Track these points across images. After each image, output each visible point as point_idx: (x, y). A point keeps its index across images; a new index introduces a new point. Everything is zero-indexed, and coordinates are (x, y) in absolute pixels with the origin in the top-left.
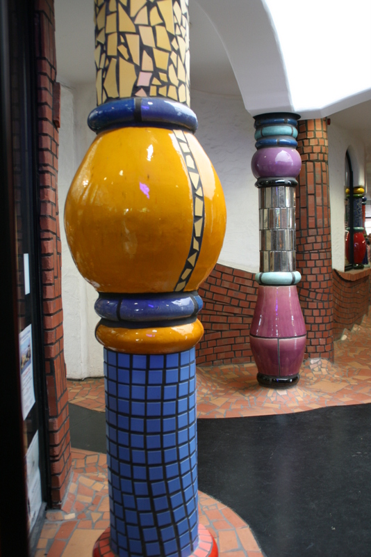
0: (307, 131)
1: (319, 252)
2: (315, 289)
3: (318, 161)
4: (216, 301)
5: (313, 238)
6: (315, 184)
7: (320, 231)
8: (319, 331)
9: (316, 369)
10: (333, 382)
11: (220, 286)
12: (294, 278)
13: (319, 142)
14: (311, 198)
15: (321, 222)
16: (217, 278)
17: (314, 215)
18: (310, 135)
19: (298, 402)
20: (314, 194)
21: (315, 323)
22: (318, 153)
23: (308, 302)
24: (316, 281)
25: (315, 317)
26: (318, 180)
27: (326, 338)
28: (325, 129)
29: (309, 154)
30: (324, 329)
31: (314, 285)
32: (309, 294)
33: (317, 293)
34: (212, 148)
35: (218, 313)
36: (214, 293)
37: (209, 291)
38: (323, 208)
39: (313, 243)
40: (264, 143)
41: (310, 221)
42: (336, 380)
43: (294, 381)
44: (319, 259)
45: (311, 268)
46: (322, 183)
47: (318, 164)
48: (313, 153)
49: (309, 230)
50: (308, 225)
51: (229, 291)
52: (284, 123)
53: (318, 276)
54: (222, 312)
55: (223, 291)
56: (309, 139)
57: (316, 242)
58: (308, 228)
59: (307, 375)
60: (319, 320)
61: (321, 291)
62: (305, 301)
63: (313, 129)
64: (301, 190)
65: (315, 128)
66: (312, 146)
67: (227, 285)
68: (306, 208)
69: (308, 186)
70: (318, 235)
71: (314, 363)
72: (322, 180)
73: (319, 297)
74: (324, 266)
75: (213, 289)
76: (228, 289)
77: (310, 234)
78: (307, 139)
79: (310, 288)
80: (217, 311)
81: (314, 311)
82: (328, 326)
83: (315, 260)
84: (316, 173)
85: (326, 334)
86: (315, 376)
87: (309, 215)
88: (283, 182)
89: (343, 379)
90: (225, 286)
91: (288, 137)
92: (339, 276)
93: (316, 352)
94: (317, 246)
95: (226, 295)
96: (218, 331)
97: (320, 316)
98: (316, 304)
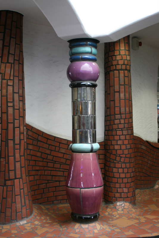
0: (114, 50)
1: (122, 130)
2: (120, 155)
3: (122, 70)
4: (55, 161)
5: (118, 120)
6: (120, 85)
7: (123, 116)
8: (123, 183)
9: (120, 209)
10: (129, 219)
11: (59, 152)
12: (92, 148)
13: (122, 58)
14: (117, 95)
15: (124, 110)
16: (56, 146)
17: (119, 105)
18: (117, 53)
19: (94, 233)
20: (119, 92)
21: (120, 178)
22: (122, 65)
23: (115, 163)
24: (121, 149)
25: (120, 173)
26: (122, 83)
27: (128, 188)
28: (127, 49)
29: (116, 65)
30: (127, 182)
31: (119, 152)
32: (116, 158)
33: (121, 157)
34: (54, 62)
35: (57, 169)
36: (54, 156)
37: (50, 155)
38: (125, 101)
39: (118, 124)
40: (75, 58)
41: (116, 109)
42: (132, 218)
43: (95, 218)
44: (122, 135)
45: (117, 140)
46: (124, 85)
47: (122, 72)
48: (118, 64)
49: (116, 115)
50: (115, 112)
51: (65, 155)
52: (86, 45)
53: (122, 145)
54: (60, 168)
55: (60, 155)
56: (116, 56)
57: (120, 124)
58: (115, 114)
59: (113, 213)
60: (123, 176)
61: (124, 156)
62: (114, 162)
63: (118, 49)
64: (111, 89)
65: (120, 48)
66: (118, 60)
67: (63, 151)
68: (114, 101)
69: (115, 86)
70: (121, 119)
71: (120, 205)
72: (124, 83)
73: (122, 160)
74: (126, 139)
75: (53, 153)
76: (64, 153)
77: (116, 118)
78: (114, 55)
79: (117, 154)
80: (56, 168)
81: (119, 169)
82: (130, 180)
83: (120, 135)
84: (121, 78)
85: (128, 185)
86: (118, 214)
87: (116, 106)
88: (85, 84)
89: (137, 217)
90: (62, 152)
91: (88, 54)
92: (152, 145)
93: (121, 197)
94: (121, 126)
95: (63, 158)
96: (57, 181)
97: (123, 173)
98: (120, 164)
